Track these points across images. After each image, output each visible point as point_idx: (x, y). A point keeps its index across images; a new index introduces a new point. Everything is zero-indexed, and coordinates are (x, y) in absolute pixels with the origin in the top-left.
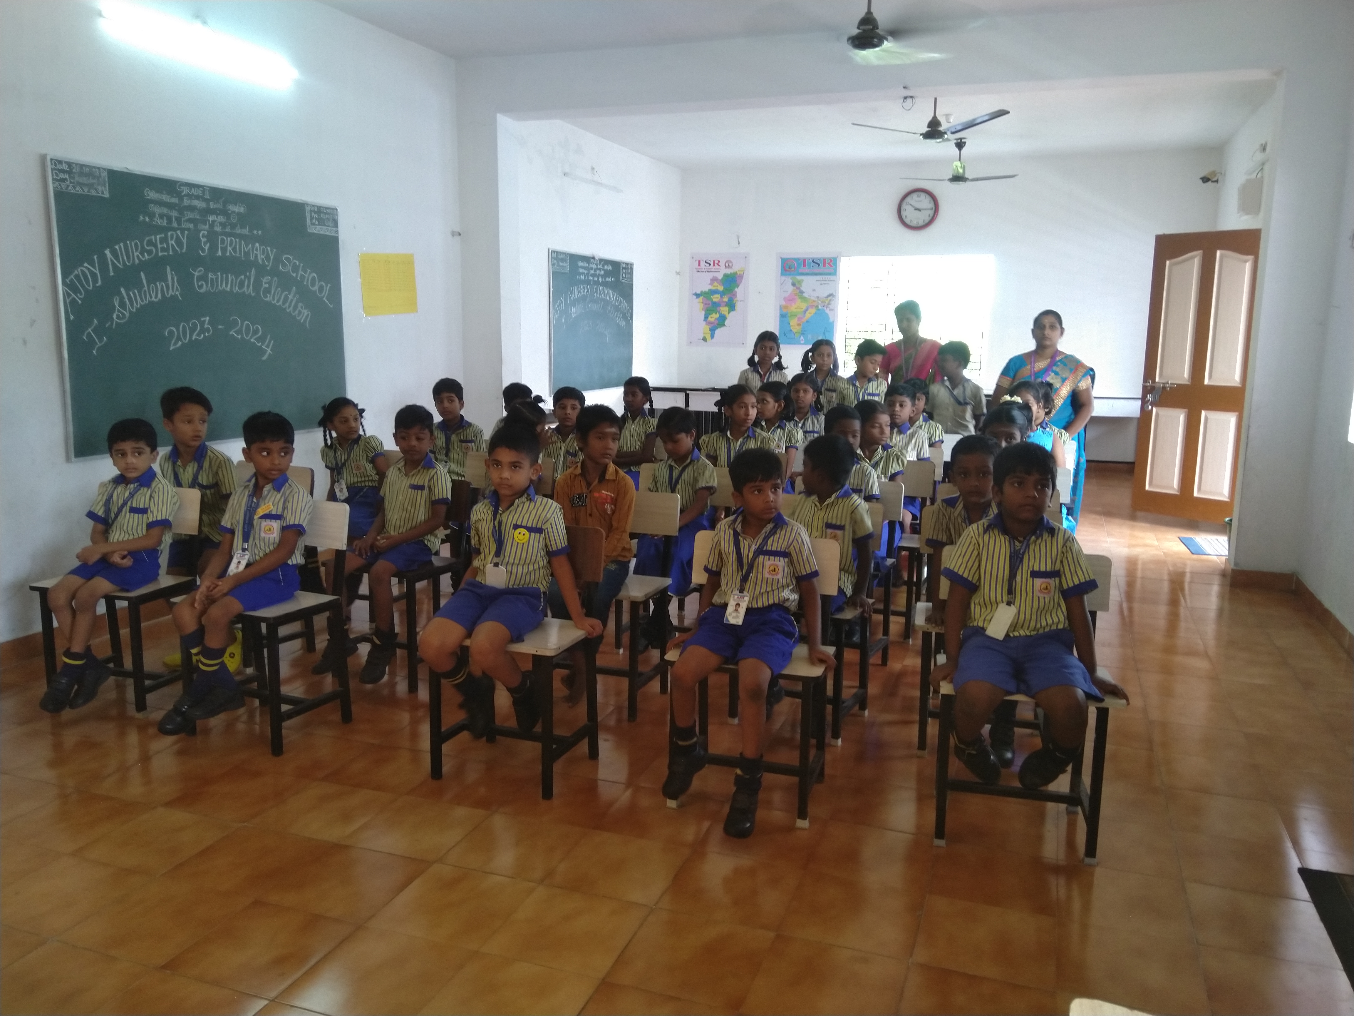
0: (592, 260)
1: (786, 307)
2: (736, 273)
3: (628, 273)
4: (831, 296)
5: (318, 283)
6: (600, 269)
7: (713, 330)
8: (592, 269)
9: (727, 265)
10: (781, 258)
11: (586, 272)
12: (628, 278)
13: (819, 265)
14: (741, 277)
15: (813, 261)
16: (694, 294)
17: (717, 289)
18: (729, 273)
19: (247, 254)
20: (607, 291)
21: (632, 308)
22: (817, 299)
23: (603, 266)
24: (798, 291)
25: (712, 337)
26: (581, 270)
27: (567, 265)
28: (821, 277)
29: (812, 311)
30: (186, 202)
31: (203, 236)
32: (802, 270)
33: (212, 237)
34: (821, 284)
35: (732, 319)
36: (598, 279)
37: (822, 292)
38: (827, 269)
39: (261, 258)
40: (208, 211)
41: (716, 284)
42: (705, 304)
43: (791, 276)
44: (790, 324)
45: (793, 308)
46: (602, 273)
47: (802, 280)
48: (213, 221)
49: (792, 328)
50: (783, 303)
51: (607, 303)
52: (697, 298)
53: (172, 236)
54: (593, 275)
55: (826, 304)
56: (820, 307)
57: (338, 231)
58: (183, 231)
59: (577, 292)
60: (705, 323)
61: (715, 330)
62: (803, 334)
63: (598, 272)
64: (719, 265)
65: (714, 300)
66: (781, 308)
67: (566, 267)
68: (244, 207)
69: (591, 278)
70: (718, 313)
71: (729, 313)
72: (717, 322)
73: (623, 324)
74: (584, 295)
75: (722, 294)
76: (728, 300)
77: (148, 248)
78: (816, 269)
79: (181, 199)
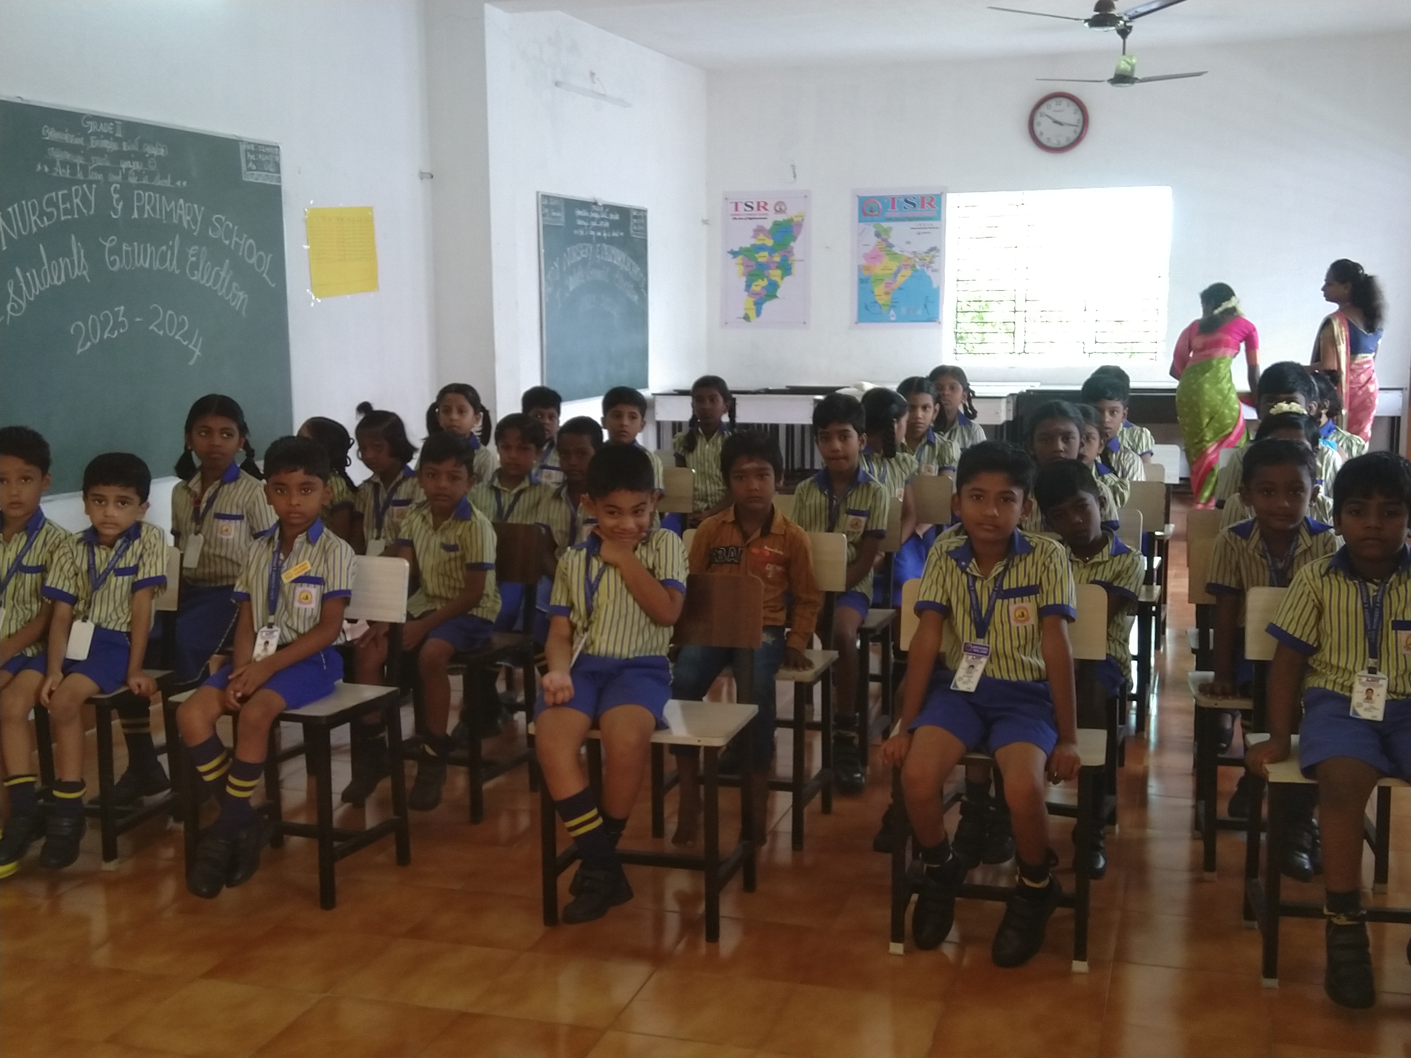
0: (594, 206)
1: (867, 268)
2: (791, 220)
3: (641, 224)
4: (935, 251)
5: (257, 251)
6: (603, 219)
7: (758, 305)
8: (593, 219)
9: (778, 208)
10: (860, 198)
11: (586, 224)
12: (641, 231)
13: (914, 205)
14: (800, 225)
15: (906, 201)
16: (729, 252)
17: (764, 245)
18: (781, 220)
19: (169, 214)
20: (615, 251)
21: (646, 275)
22: (912, 256)
23: (608, 216)
24: (884, 245)
25: (758, 313)
26: (580, 222)
27: (561, 215)
28: (918, 222)
29: (907, 273)
30: (94, 143)
31: (116, 191)
32: (890, 213)
33: (126, 192)
34: (919, 234)
35: (786, 286)
36: (602, 233)
37: (921, 245)
38: (928, 211)
39: (186, 218)
40: (121, 156)
41: (761, 236)
42: (748, 266)
43: (873, 224)
44: (873, 292)
45: (878, 270)
46: (607, 224)
47: (891, 228)
48: (128, 169)
49: (877, 298)
50: (863, 262)
51: (614, 268)
52: (734, 257)
53: (77, 190)
54: (596, 229)
55: (927, 262)
56: (918, 267)
57: (280, 177)
58: (90, 183)
59: (576, 254)
60: (746, 293)
61: (762, 304)
62: (893, 307)
63: (602, 224)
64: (766, 210)
65: (760, 260)
66: (860, 269)
67: (559, 217)
68: (164, 148)
69: (592, 233)
70: (766, 279)
71: (782, 278)
72: (764, 292)
73: (636, 298)
74: (584, 258)
75: (772, 251)
76: (782, 260)
77: (49, 210)
78: (910, 212)
79: (87, 140)
